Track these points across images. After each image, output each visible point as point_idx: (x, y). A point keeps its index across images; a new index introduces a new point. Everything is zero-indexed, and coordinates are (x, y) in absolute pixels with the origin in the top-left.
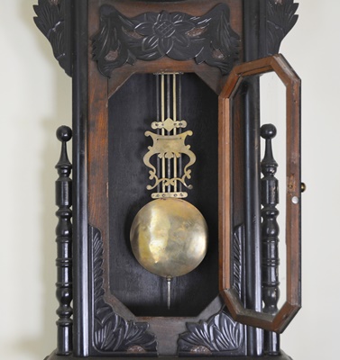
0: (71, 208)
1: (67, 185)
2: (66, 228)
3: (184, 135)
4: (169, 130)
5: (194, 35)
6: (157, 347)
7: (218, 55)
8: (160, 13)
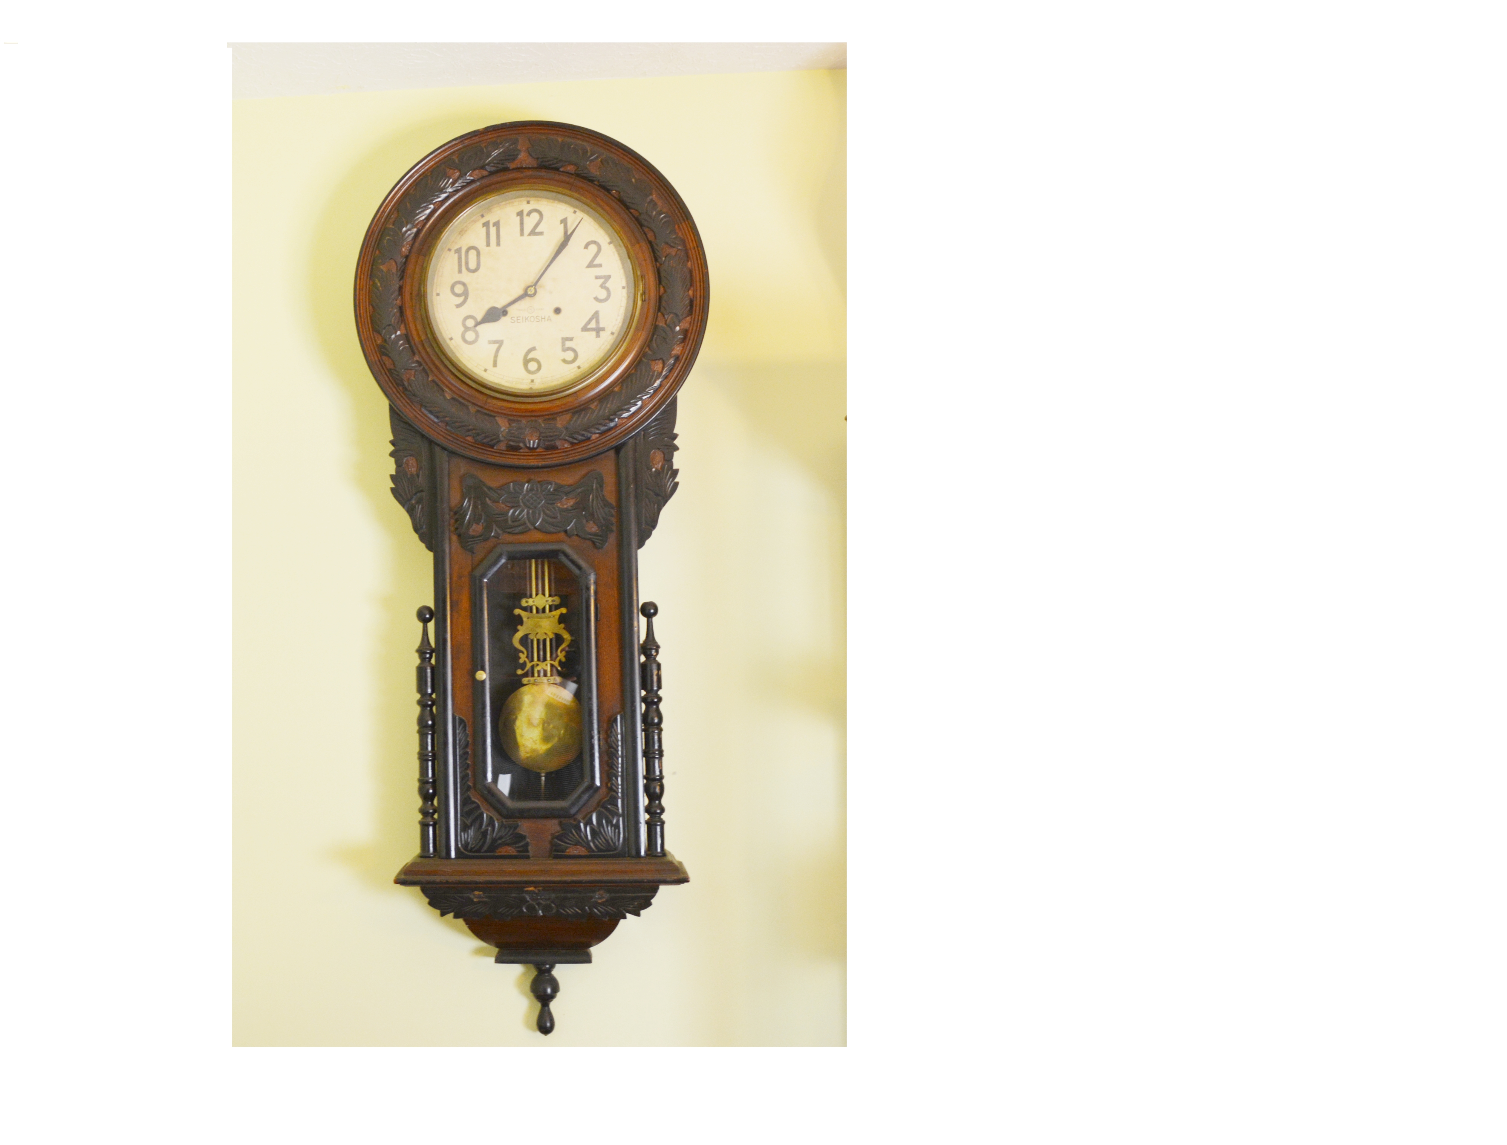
0: (434, 696)
1: (429, 671)
2: (429, 718)
3: (557, 613)
4: (541, 608)
5: (565, 506)
6: (530, 848)
7: (592, 528)
8: (528, 482)
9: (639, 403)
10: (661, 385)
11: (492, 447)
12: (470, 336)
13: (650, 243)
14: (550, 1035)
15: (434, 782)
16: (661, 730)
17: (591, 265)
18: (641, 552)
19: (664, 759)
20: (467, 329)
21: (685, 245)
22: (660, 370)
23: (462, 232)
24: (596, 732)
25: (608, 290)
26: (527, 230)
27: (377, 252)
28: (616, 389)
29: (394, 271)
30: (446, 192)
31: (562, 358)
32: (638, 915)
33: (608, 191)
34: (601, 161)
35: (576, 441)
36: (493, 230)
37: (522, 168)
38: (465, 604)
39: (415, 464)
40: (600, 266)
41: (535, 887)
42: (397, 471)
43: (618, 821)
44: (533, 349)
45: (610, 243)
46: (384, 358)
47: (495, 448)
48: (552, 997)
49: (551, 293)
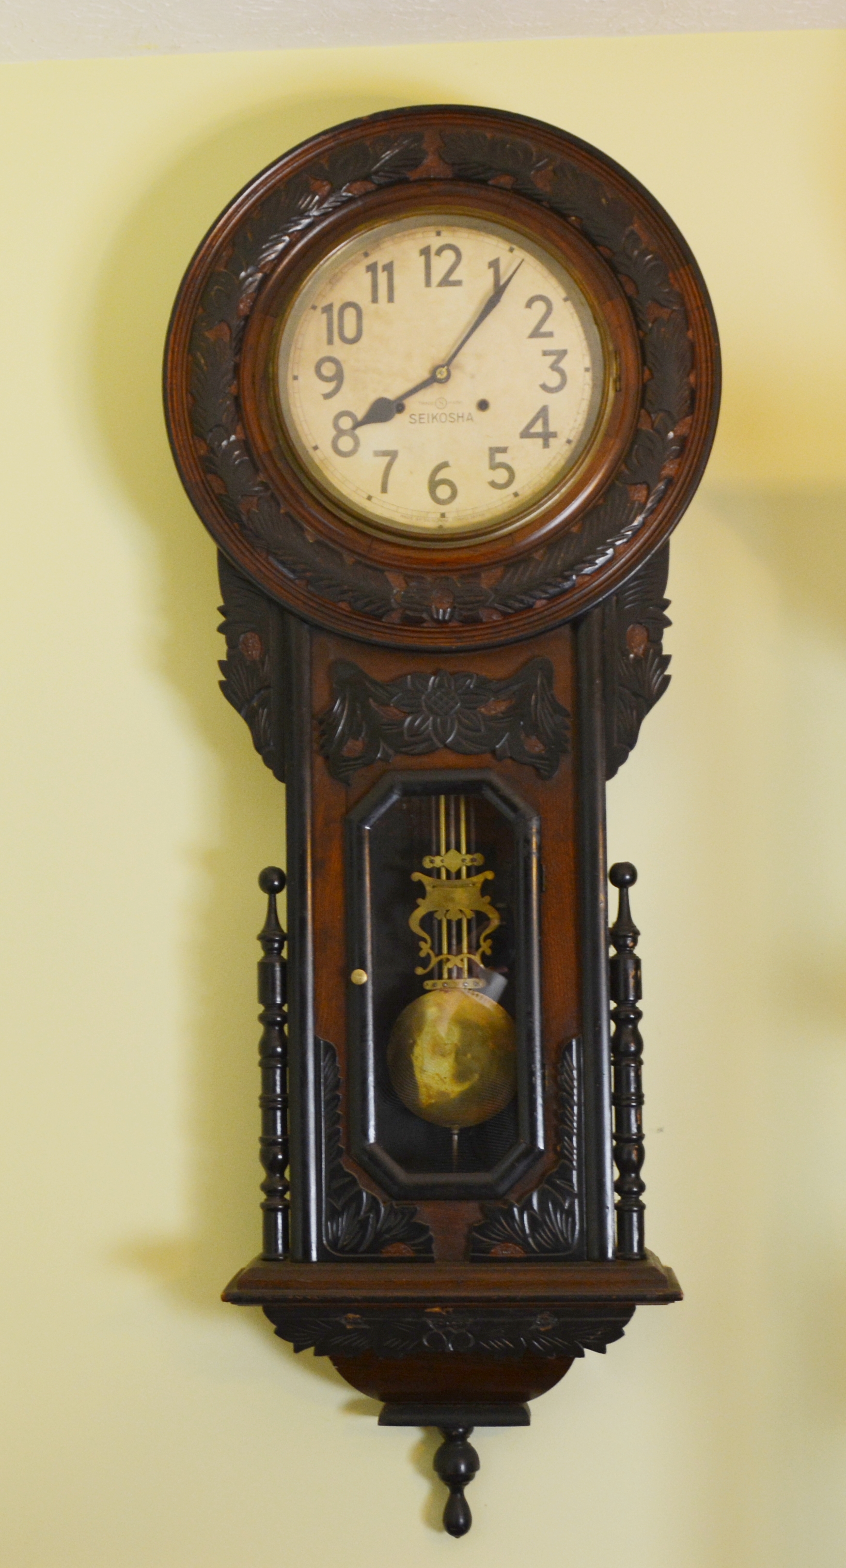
0: (285, 1008)
1: (278, 969)
2: (278, 1043)
3: (479, 879)
4: (453, 870)
5: (493, 712)
6: (433, 1246)
7: (534, 746)
8: (435, 674)
9: (610, 551)
10: (644, 524)
11: (379, 618)
12: (346, 443)
13: (629, 299)
14: (464, 1538)
15: (285, 1143)
16: (640, 1063)
17: (536, 333)
18: (610, 785)
19: (644, 1108)
20: (340, 433)
21: (683, 304)
22: (644, 499)
23: (334, 280)
24: (538, 1066)
25: (562, 373)
26: (436, 277)
27: (200, 311)
28: (574, 529)
29: (227, 339)
30: (309, 217)
31: (490, 480)
32: (603, 1351)
33: (564, 217)
34: (554, 171)
35: (510, 611)
36: (382, 277)
37: (430, 180)
38: (335, 865)
39: (257, 645)
40: (550, 335)
41: (442, 1308)
42: (229, 655)
43: (572, 1205)
44: (445, 465)
45: (566, 300)
46: (210, 477)
47: (383, 620)
48: (468, 1477)
49: (473, 376)
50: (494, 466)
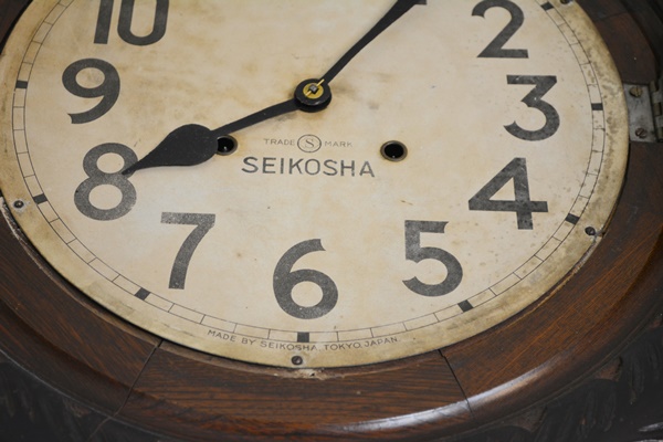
12: (105, 196)
17: (494, 50)
20: (96, 177)
25: (550, 112)
31: (409, 278)
40: (523, 54)
44: (314, 245)
49: (374, 106)
50: (416, 254)
